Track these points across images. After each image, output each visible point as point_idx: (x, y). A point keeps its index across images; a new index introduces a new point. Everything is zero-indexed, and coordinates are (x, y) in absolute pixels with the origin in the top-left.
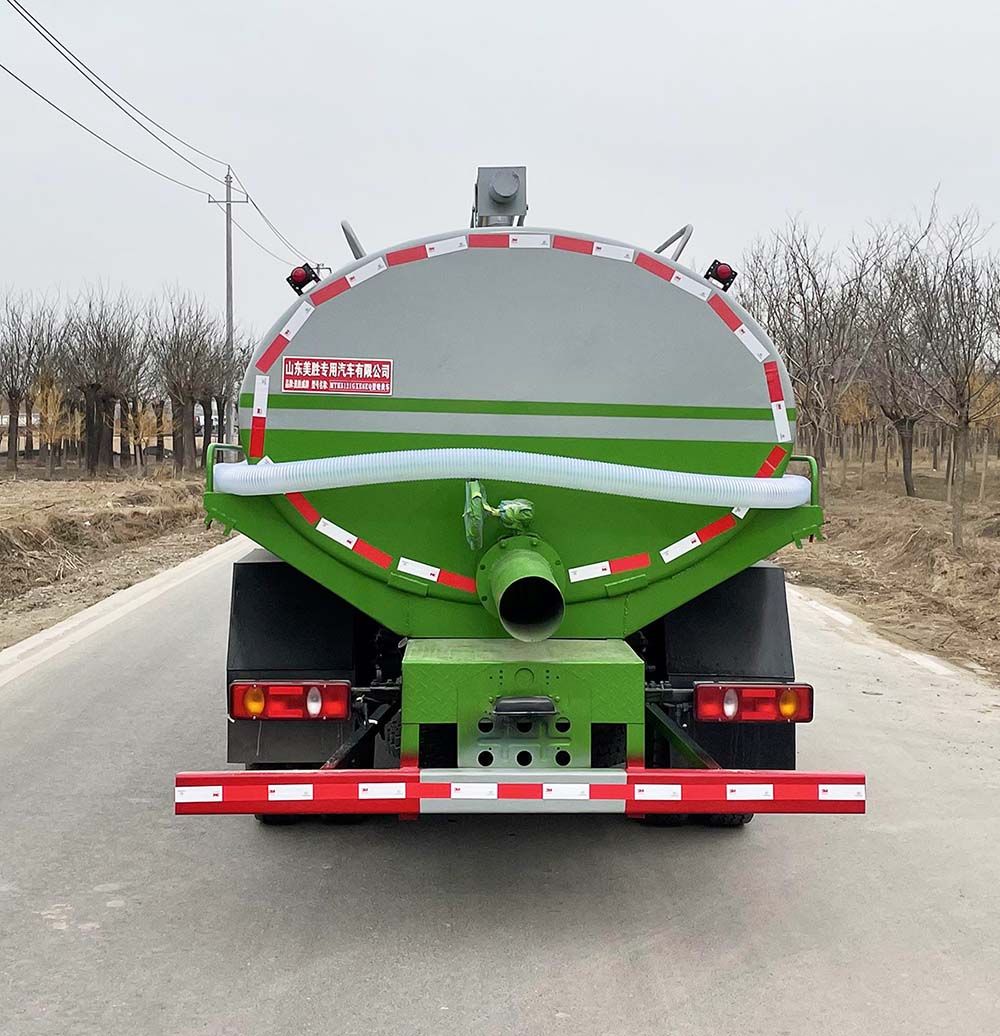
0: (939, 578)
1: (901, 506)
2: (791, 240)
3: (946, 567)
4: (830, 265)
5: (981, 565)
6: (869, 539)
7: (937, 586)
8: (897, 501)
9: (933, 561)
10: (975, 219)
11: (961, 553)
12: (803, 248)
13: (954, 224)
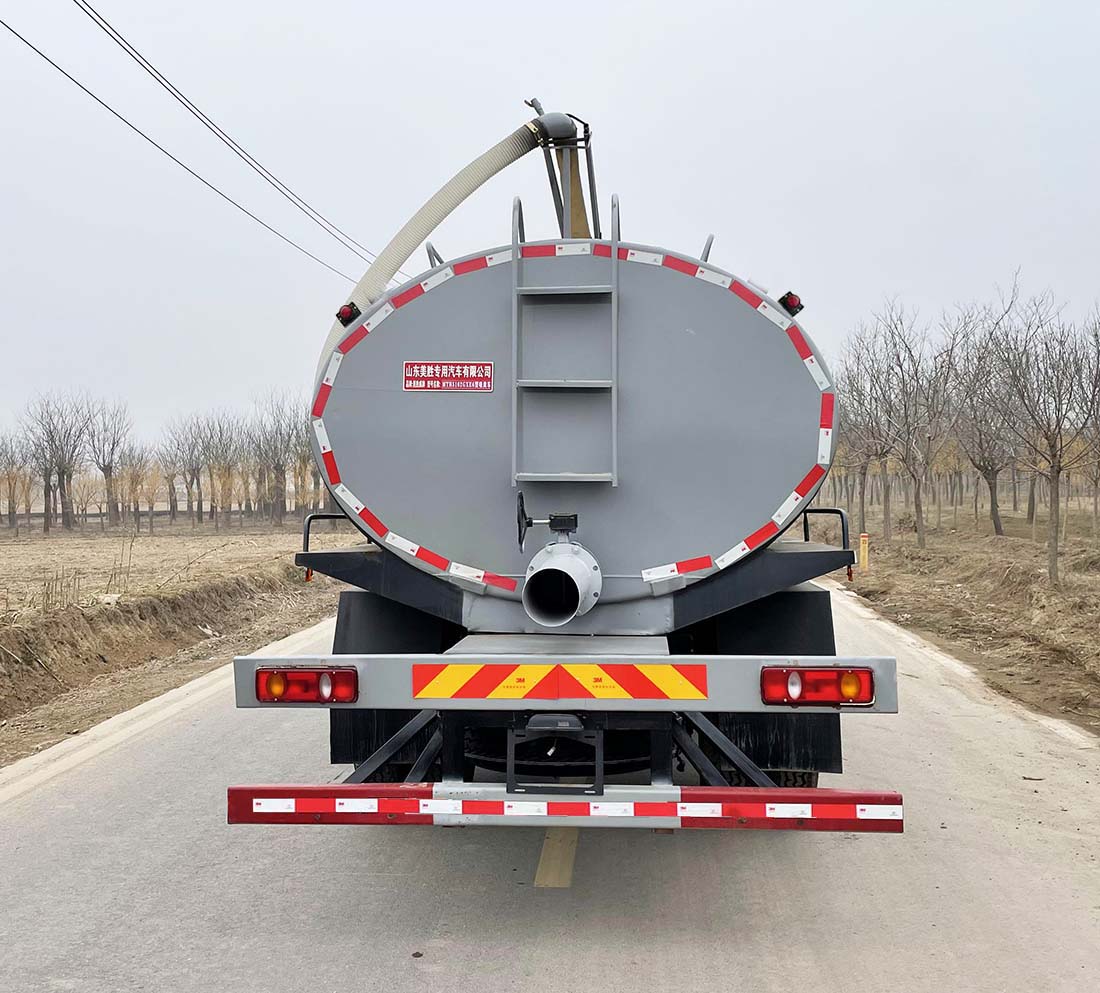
0: (1038, 612)
1: (992, 544)
2: (889, 320)
3: (1044, 601)
4: (924, 340)
5: (1078, 600)
6: (967, 574)
7: (1036, 620)
8: (988, 540)
9: (1031, 597)
10: (1050, 299)
11: (1057, 588)
12: (899, 327)
13: (1032, 303)
